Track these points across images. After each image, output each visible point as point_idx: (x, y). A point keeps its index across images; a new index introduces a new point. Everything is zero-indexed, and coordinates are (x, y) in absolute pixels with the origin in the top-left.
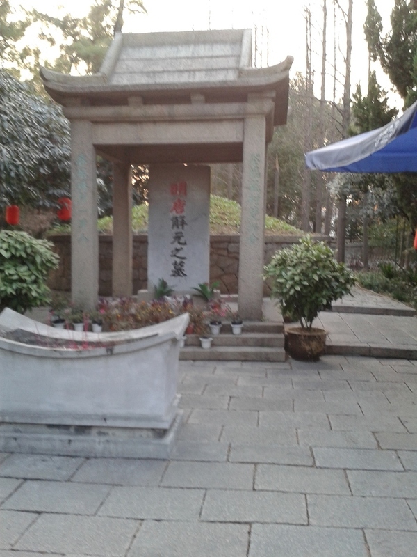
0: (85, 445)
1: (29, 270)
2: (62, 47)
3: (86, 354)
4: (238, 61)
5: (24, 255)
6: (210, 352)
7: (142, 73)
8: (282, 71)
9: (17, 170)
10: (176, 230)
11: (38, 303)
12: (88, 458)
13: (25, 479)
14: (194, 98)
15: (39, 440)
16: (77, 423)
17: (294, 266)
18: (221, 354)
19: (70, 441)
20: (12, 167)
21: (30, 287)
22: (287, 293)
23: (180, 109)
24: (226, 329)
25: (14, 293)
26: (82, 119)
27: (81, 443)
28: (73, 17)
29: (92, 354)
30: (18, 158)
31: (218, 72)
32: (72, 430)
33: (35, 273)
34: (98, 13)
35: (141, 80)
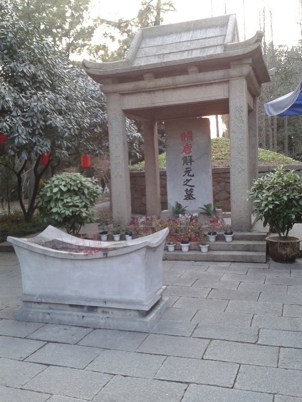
0: (93, 319)
1: (81, 198)
2: (120, 41)
3: (90, 257)
4: (224, 39)
5: (76, 189)
6: (207, 255)
7: (155, 56)
8: (254, 43)
9: (70, 132)
10: (186, 166)
11: (89, 221)
12: (95, 329)
13: (48, 342)
14: (190, 70)
15: (64, 315)
16: (88, 304)
17: (268, 190)
18: (215, 256)
19: (83, 316)
20: (66, 130)
21: (81, 210)
22: (263, 210)
23: (181, 79)
24: (220, 238)
25: (71, 214)
26: (114, 92)
27: (90, 318)
28: (125, 19)
29: (94, 257)
30: (71, 123)
31: (210, 48)
32: (85, 309)
33: (85, 200)
34: (143, 15)
35: (155, 61)
